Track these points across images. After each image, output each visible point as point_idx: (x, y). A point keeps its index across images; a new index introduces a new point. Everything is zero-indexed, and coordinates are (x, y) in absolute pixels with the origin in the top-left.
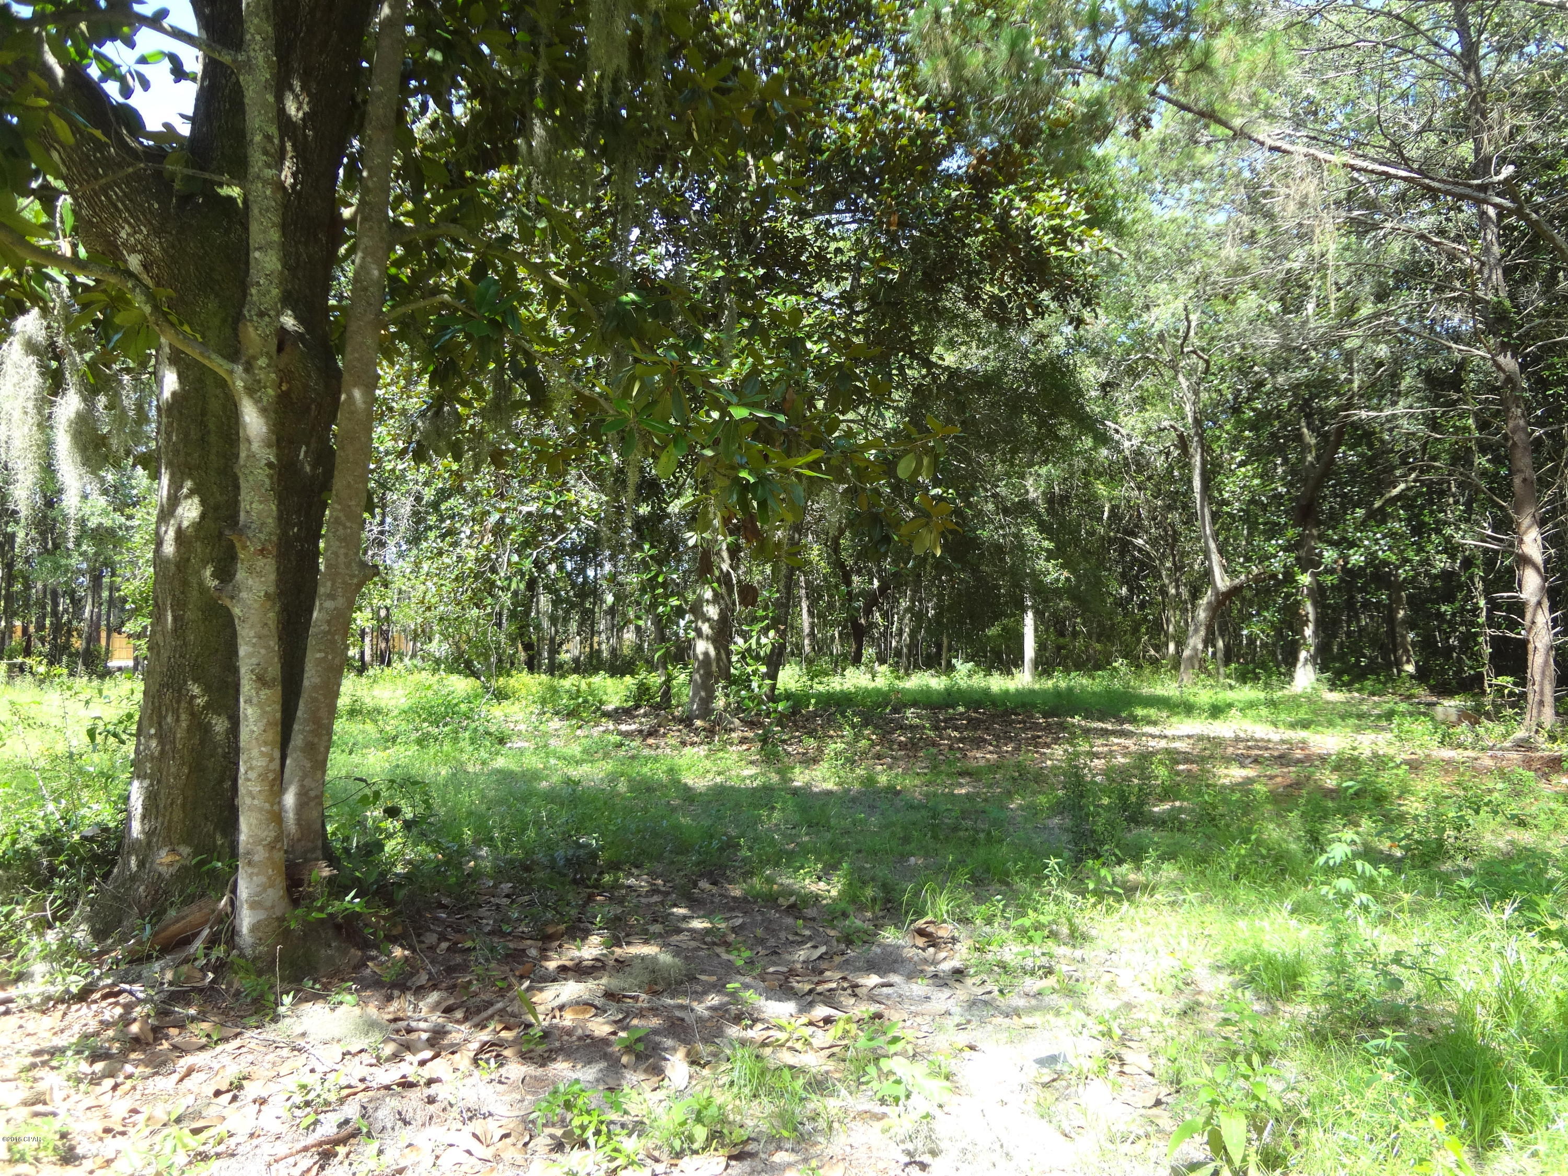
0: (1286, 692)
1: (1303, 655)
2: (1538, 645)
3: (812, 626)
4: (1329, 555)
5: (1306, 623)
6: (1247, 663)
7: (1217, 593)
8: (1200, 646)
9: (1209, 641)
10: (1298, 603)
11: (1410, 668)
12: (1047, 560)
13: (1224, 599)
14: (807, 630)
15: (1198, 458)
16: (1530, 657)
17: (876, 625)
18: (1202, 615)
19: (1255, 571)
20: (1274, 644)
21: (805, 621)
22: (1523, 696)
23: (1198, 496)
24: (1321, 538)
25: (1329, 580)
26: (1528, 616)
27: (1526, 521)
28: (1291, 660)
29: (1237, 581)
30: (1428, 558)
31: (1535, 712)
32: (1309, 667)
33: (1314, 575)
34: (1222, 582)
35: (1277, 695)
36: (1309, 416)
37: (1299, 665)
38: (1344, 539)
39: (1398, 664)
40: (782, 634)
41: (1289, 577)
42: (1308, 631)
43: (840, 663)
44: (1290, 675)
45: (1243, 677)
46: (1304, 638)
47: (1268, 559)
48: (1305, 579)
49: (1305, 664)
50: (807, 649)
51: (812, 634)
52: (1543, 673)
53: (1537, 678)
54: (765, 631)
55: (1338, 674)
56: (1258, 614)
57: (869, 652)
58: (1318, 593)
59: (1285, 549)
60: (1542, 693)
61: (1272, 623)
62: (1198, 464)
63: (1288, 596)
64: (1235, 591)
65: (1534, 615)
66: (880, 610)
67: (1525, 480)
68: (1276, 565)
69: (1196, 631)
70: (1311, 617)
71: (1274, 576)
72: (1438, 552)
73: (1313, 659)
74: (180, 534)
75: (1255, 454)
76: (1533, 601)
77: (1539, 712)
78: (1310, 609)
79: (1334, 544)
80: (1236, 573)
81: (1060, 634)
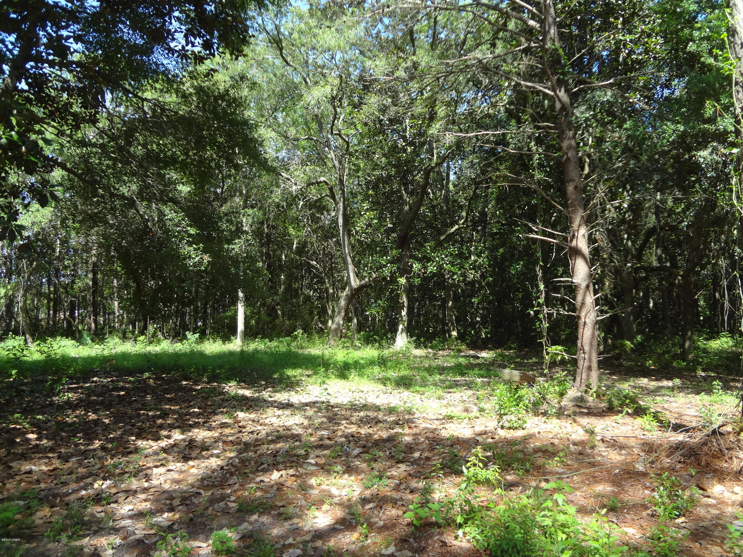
0: (391, 350)
1: (401, 327)
2: (588, 321)
4: (416, 266)
5: (402, 308)
6: (370, 331)
7: (351, 289)
8: (341, 322)
9: (348, 319)
10: (398, 295)
11: (454, 333)
12: (190, 244)
13: (356, 293)
15: (341, 204)
16: (581, 330)
18: (343, 303)
19: (374, 276)
20: (385, 320)
22: (575, 362)
23: (341, 228)
24: (412, 257)
25: (416, 281)
26: (579, 298)
27: (577, 221)
28: (394, 331)
29: (363, 282)
30: (465, 273)
31: (584, 376)
32: (404, 335)
33: (407, 278)
34: (355, 283)
35: (386, 352)
36: (406, 185)
37: (399, 333)
38: (424, 257)
39: (449, 331)
41: (393, 280)
42: (404, 313)
44: (393, 339)
45: (368, 341)
46: (401, 316)
47: (381, 268)
48: (402, 281)
49: (402, 332)
52: (591, 344)
53: (587, 348)
55: (419, 337)
56: (376, 302)
58: (410, 290)
59: (391, 262)
60: (590, 360)
61: (383, 308)
62: (341, 208)
63: (393, 291)
64: (361, 288)
65: (584, 296)
67: (576, 187)
68: (386, 272)
69: (339, 313)
70: (406, 304)
71: (384, 279)
72: (471, 269)
73: (406, 329)
75: (375, 205)
76: (584, 285)
77: (588, 376)
78: (405, 299)
79: (419, 260)
80: (363, 278)
81: (269, 315)
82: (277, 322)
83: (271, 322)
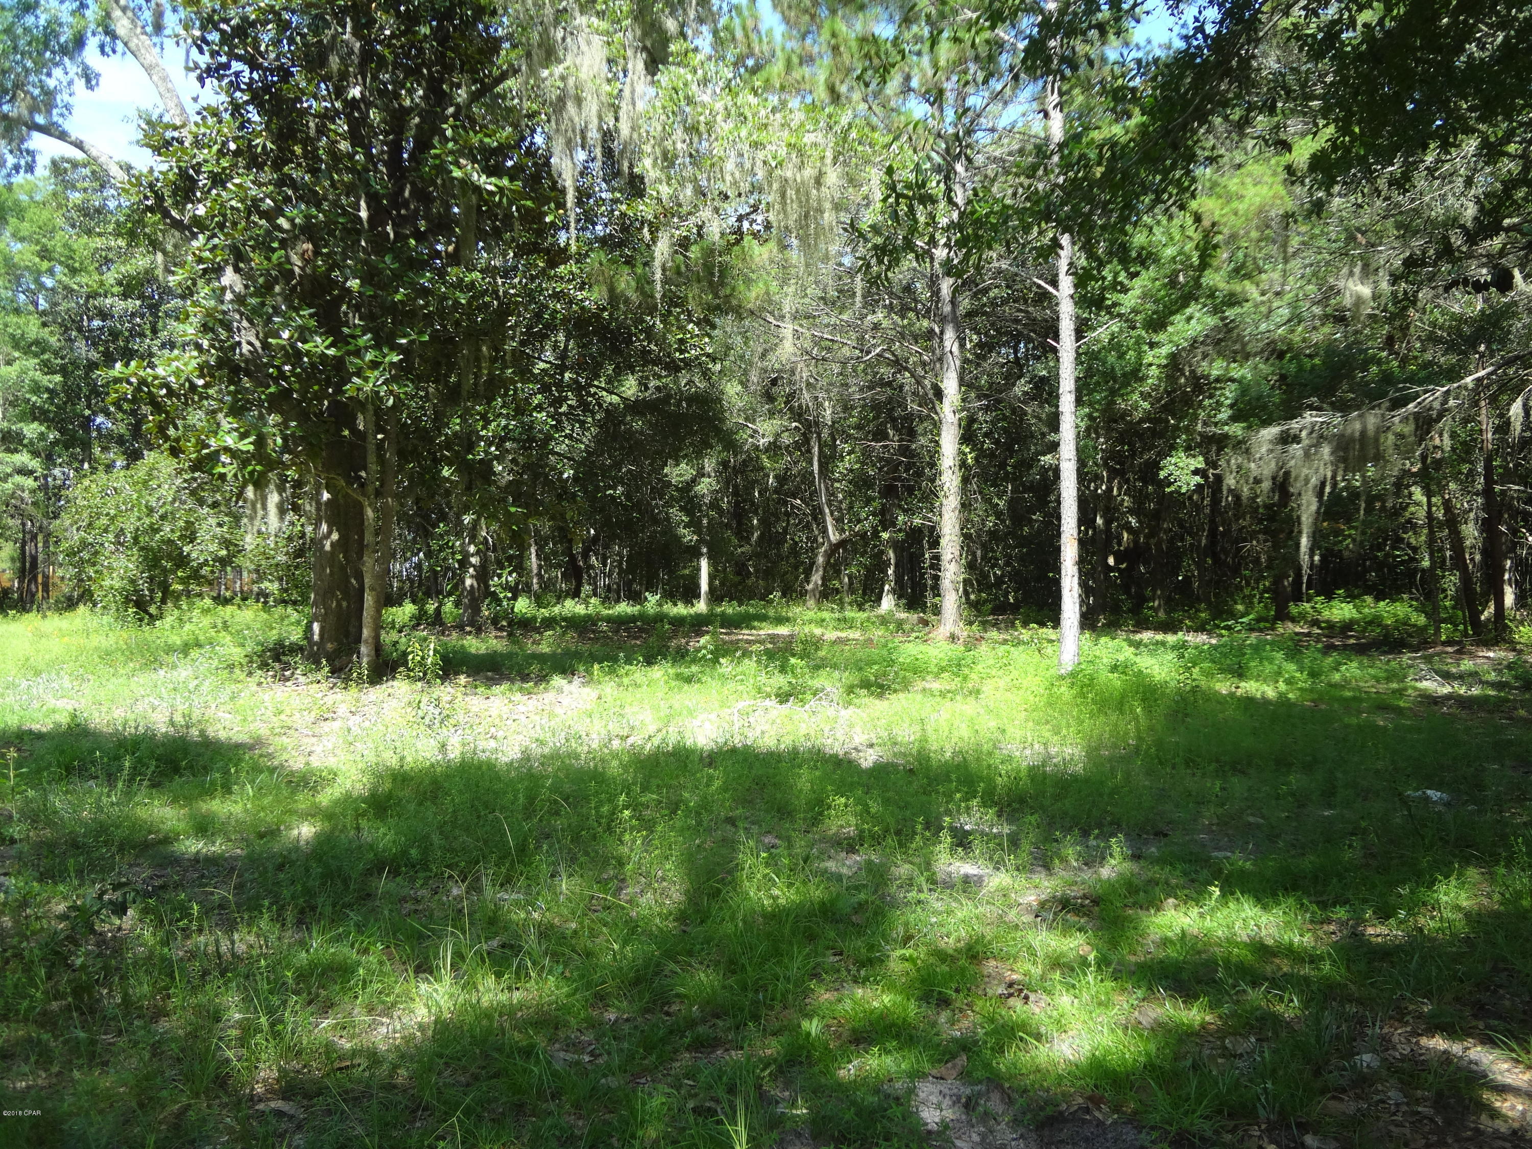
0: (875, 613)
1: (887, 587)
3: (540, 567)
4: (902, 518)
5: (889, 565)
7: (830, 544)
8: (819, 582)
10: (883, 552)
13: (834, 548)
14: (535, 571)
15: (816, 449)
17: (592, 567)
18: (821, 560)
19: (855, 529)
21: (533, 561)
23: (817, 475)
24: (900, 507)
25: (901, 536)
28: (879, 591)
29: (843, 536)
32: (891, 596)
33: (892, 532)
34: (834, 536)
35: (870, 615)
37: (884, 594)
40: (519, 575)
41: (876, 534)
42: (890, 572)
43: (560, 597)
44: (878, 601)
46: (887, 576)
48: (886, 535)
49: (888, 594)
50: (536, 587)
51: (539, 575)
54: (510, 573)
55: (908, 600)
57: (587, 588)
58: (896, 545)
59: (874, 514)
61: (865, 565)
62: (816, 453)
63: (875, 547)
64: (842, 543)
66: (596, 555)
68: (868, 526)
69: (817, 571)
70: (892, 561)
71: (866, 533)
73: (893, 591)
74: (332, 544)
78: (891, 555)
79: (905, 511)
80: (843, 531)
81: (738, 573)
82: (749, 582)
83: (740, 583)
